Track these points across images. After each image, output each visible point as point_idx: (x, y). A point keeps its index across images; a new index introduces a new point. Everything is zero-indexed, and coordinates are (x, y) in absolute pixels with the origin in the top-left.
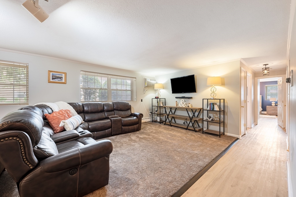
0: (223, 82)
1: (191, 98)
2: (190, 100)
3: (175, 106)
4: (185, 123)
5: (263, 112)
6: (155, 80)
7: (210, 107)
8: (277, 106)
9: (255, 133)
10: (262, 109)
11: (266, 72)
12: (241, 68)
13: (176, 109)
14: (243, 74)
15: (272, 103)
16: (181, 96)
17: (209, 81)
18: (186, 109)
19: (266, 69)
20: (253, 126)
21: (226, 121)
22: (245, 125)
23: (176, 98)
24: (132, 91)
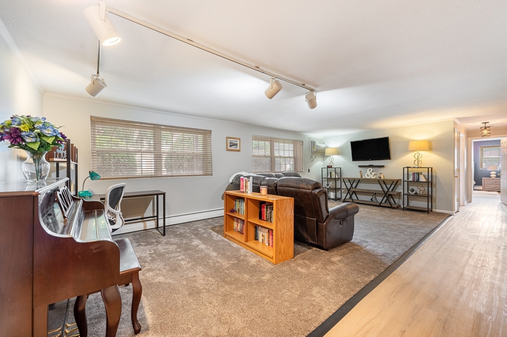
0: (431, 146)
1: (383, 166)
2: (381, 170)
3: (359, 177)
4: (374, 199)
5: (477, 188)
6: (324, 143)
7: (414, 178)
8: (499, 177)
9: (470, 210)
10: (475, 183)
11: (485, 132)
12: (454, 129)
13: (359, 181)
14: (456, 135)
15: (491, 173)
16: (368, 165)
17: (412, 146)
18: (378, 181)
19: (485, 128)
20: (465, 202)
21: (434, 195)
22: (458, 200)
23: (359, 166)
24: (295, 158)
